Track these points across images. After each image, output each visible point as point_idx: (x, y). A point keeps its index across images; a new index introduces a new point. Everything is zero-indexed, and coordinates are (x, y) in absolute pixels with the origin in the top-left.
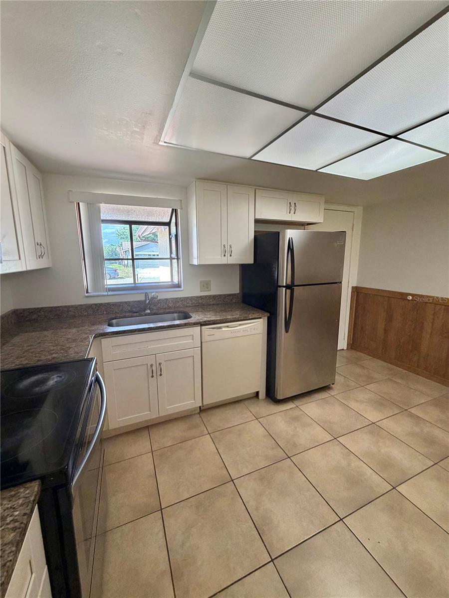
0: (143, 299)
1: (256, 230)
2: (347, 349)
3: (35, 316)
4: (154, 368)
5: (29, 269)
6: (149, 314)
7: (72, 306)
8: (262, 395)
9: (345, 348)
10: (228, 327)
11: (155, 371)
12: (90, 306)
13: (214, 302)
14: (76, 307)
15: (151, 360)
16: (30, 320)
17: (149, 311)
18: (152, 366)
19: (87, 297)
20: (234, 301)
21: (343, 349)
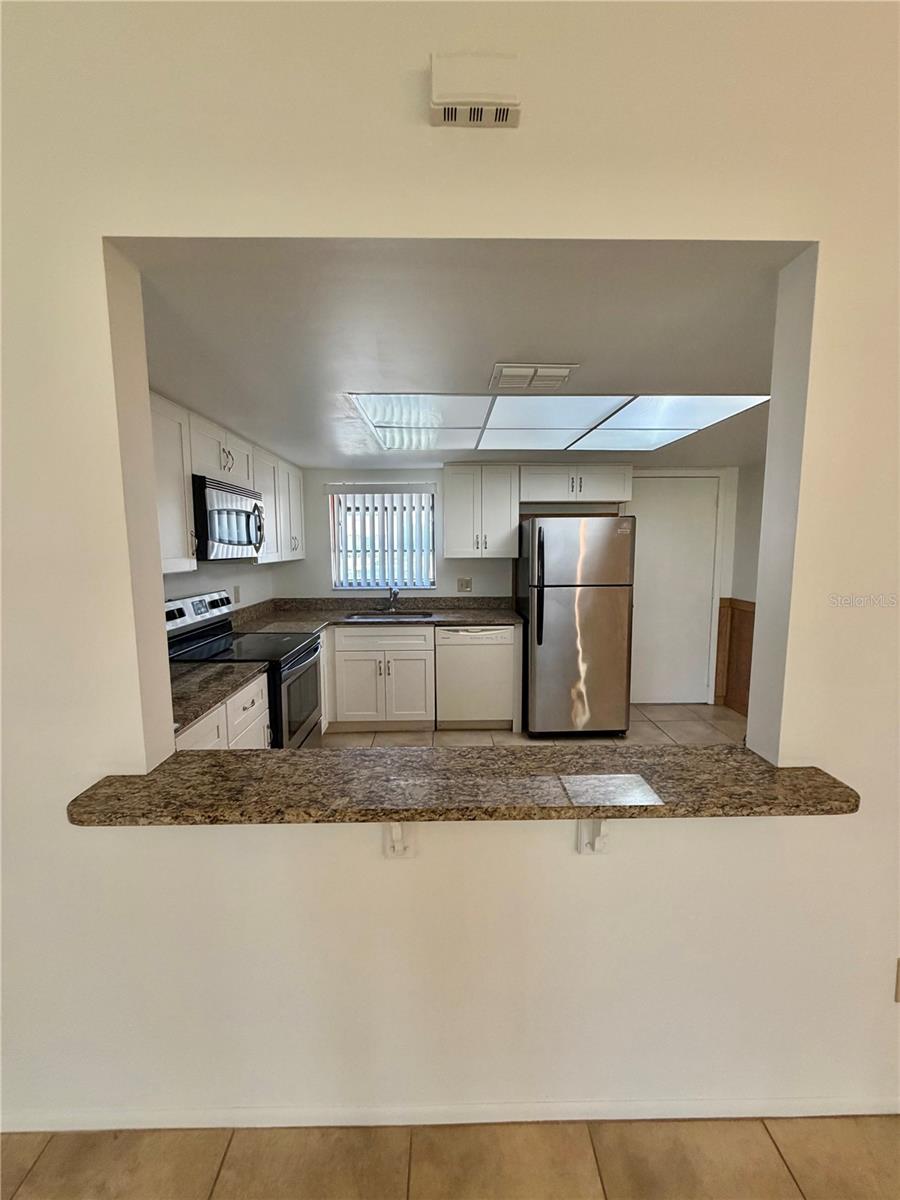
0: (389, 596)
1: (523, 513)
2: (716, 704)
3: (287, 607)
4: (382, 665)
5: (284, 559)
6: (392, 613)
7: (320, 599)
8: (517, 726)
9: (711, 701)
10: (467, 631)
11: (383, 670)
12: (337, 600)
13: (476, 606)
14: (324, 600)
15: (380, 657)
16: (284, 610)
17: (394, 610)
18: (380, 662)
19: (334, 590)
20: (503, 606)
21: (706, 704)
